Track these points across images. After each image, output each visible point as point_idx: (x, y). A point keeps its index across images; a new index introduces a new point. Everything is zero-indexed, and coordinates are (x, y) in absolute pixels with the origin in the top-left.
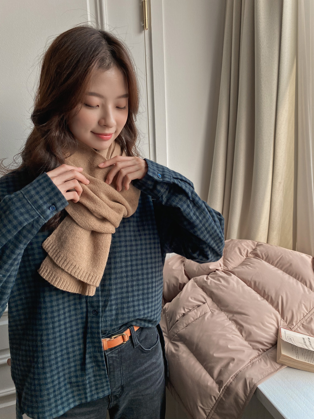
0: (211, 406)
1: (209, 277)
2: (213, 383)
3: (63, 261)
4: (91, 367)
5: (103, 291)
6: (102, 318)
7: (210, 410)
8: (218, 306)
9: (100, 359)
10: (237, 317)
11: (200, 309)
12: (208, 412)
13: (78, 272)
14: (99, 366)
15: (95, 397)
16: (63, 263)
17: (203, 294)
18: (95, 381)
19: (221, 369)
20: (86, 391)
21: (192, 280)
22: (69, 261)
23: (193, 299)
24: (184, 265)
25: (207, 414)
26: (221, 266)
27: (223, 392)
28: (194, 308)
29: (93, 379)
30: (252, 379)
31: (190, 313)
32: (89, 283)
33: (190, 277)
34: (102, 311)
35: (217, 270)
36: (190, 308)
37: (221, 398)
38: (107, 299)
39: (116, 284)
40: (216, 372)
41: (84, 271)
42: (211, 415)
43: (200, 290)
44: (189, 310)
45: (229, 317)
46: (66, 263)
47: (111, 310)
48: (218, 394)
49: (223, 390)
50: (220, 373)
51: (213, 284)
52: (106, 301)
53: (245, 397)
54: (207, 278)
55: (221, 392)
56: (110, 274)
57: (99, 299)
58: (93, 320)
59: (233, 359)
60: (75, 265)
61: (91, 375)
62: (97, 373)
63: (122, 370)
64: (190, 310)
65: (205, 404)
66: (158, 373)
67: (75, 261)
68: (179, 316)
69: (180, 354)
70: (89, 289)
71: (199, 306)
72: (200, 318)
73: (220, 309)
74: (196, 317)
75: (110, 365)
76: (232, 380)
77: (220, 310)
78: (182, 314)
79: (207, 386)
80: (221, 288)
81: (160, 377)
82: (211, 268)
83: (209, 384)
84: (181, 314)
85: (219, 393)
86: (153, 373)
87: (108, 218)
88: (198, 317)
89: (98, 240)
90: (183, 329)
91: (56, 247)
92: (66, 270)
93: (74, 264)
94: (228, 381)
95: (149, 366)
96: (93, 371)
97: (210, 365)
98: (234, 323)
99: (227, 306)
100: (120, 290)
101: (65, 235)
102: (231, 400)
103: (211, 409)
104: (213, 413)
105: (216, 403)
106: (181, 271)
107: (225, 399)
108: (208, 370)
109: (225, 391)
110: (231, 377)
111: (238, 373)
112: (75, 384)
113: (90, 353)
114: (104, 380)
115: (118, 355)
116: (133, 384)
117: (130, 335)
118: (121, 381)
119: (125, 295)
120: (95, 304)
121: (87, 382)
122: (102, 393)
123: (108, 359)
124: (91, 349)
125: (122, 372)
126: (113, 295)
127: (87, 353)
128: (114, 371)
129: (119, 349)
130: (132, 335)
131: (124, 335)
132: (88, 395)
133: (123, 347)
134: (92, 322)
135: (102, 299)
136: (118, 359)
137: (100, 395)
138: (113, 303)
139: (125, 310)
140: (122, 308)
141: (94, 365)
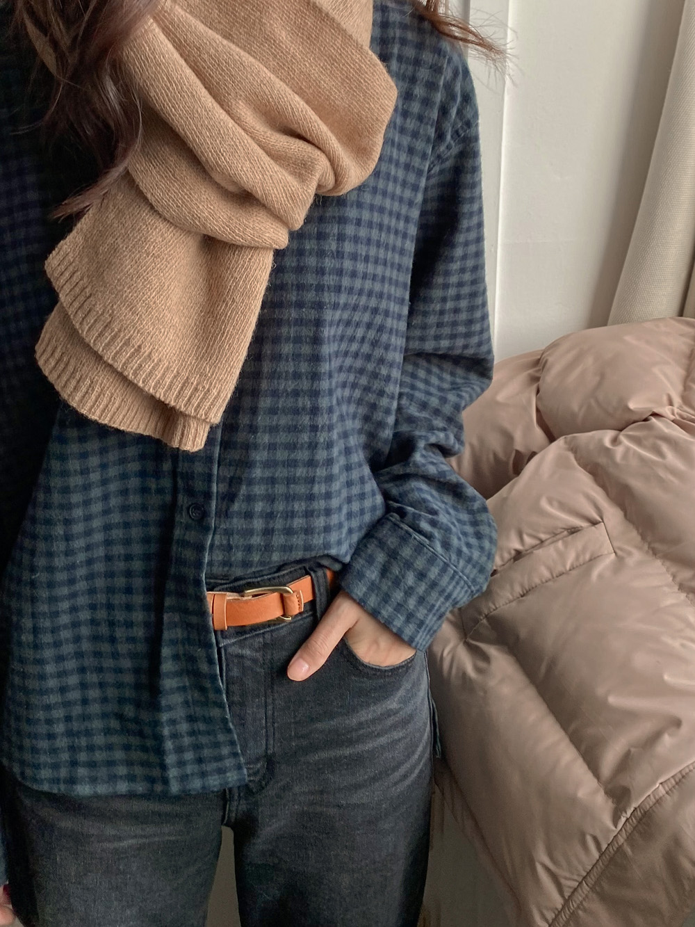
0: (580, 868)
1: (622, 438)
2: (596, 792)
3: (99, 327)
4: (178, 688)
5: (226, 445)
6: (217, 537)
7: (576, 881)
8: (643, 538)
9: (204, 667)
11: (579, 542)
12: (570, 887)
13: (148, 368)
14: (203, 690)
15: (196, 784)
16: (101, 335)
17: (592, 493)
18: (192, 734)
19: (629, 752)
20: (164, 760)
21: (560, 442)
22: (120, 331)
23: (555, 503)
24: (538, 392)
25: (567, 894)
26: (671, 403)
27: (629, 827)
28: (556, 535)
29: (184, 727)
31: (539, 552)
32: (183, 409)
33: (555, 432)
34: (218, 514)
35: (655, 415)
36: (543, 536)
37: (620, 847)
38: (237, 476)
39: (273, 430)
40: (610, 759)
41: (168, 368)
42: (581, 899)
43: (584, 479)
44: (538, 542)
45: (678, 579)
46: (108, 337)
47: (249, 515)
48: (609, 831)
49: (627, 819)
50: (626, 763)
51: (634, 463)
52: (234, 482)
54: (615, 441)
55: (620, 826)
56: (255, 393)
57: (211, 469)
58: (187, 537)
59: (677, 723)
60: (140, 347)
61: (180, 713)
62: (199, 711)
63: (270, 707)
64: (542, 542)
65: (560, 859)
66: (401, 746)
67: (139, 331)
68: (502, 558)
69: (492, 683)
70: (184, 426)
71: (573, 531)
72: (574, 573)
73: (649, 548)
74: (560, 568)
76: (662, 791)
77: (651, 552)
78: (513, 553)
79: (573, 801)
80: (660, 477)
81: (408, 757)
82: (632, 406)
83: (581, 794)
84: (510, 553)
85: (614, 828)
86: (383, 740)
87: (259, 193)
88: (568, 568)
89: (222, 269)
90: (511, 602)
91: (82, 279)
92: (108, 356)
93: (136, 342)
94: (649, 793)
95: (373, 721)
96: (186, 703)
97: (591, 731)
99: (676, 541)
100: (286, 453)
101: (111, 240)
102: (653, 856)
103: (580, 879)
104: (586, 892)
105: (600, 863)
106: (525, 409)
107: (633, 852)
108: (583, 748)
109: (637, 826)
110: (661, 780)
111: (687, 770)
112: (132, 726)
113: (174, 642)
114: (221, 737)
115: (261, 653)
116: (308, 763)
117: (311, 598)
118: (267, 740)
119: (300, 472)
120: (199, 485)
121: (166, 731)
122: (217, 777)
123: (226, 659)
124: (179, 631)
125: (270, 713)
126: (258, 464)
127: (163, 644)
128: (242, 704)
129: (268, 636)
130: (318, 599)
131: (288, 592)
132: (173, 773)
133: (283, 632)
134: (184, 543)
135: (221, 473)
136: (261, 667)
137: (212, 781)
138: (258, 493)
139: (298, 522)
140: (287, 515)
141: (187, 684)
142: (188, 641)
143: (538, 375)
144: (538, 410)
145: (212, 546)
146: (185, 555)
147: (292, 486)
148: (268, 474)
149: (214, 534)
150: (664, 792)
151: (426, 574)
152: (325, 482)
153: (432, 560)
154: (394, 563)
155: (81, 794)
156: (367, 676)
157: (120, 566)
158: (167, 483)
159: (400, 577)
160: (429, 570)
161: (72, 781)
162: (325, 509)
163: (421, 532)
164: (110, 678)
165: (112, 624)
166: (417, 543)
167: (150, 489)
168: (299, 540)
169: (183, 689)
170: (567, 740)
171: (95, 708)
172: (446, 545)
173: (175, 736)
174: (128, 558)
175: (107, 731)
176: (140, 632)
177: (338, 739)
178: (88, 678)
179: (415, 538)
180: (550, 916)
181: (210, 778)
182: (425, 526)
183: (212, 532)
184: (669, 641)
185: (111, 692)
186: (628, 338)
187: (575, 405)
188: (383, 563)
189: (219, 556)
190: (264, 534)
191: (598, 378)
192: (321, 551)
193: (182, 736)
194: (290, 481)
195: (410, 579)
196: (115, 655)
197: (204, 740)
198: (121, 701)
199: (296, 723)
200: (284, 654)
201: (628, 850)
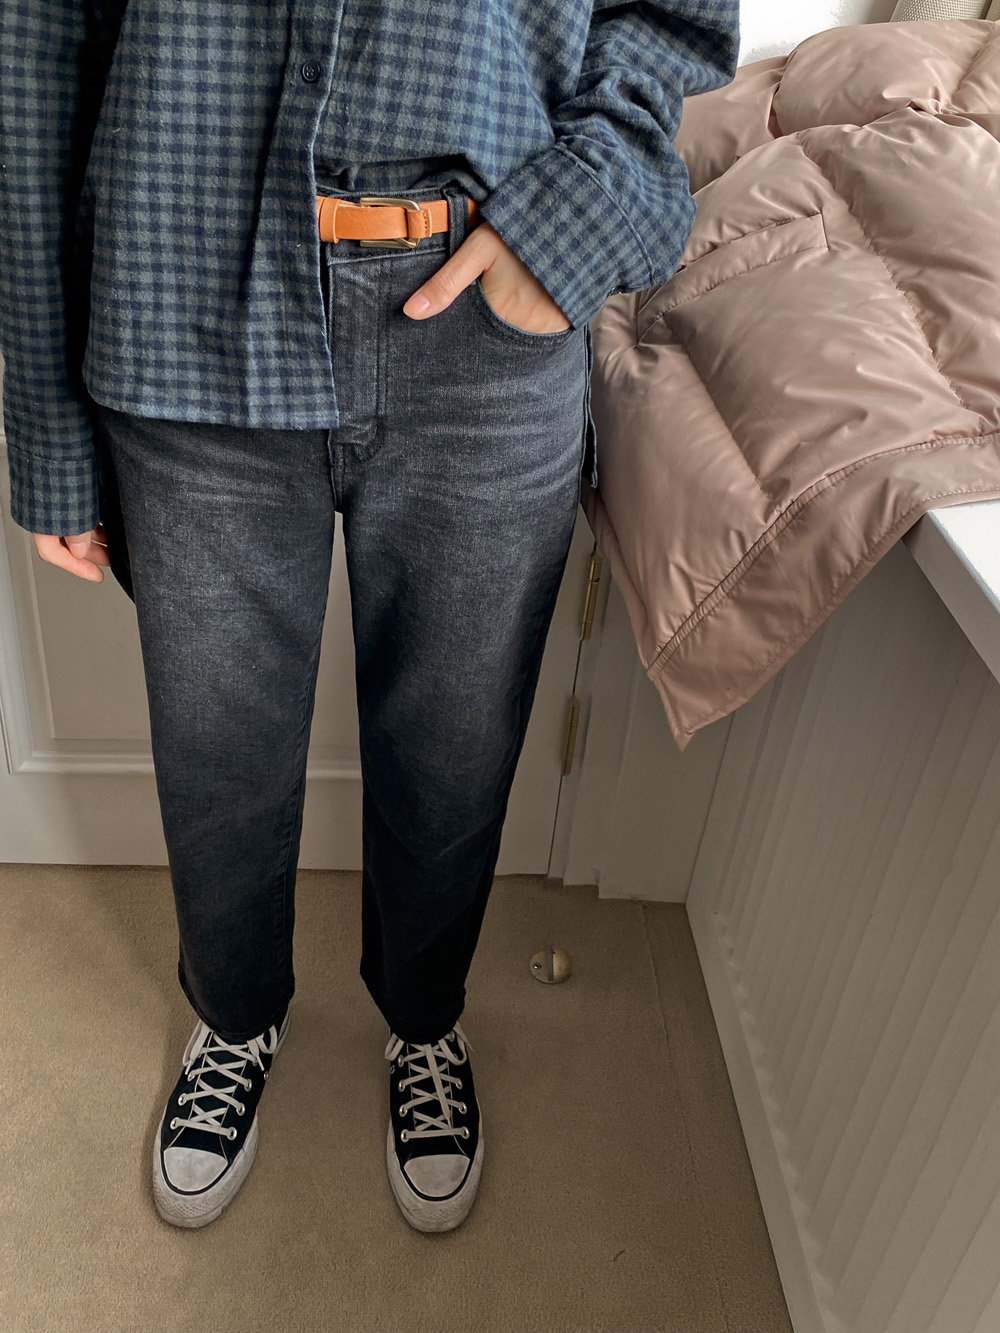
0: (718, 570)
1: (866, 127)
2: (750, 488)
4: (270, 294)
6: (332, 103)
7: (712, 585)
8: (867, 233)
9: (303, 268)
10: (937, 281)
11: (788, 233)
12: (702, 592)
14: (298, 298)
15: (279, 419)
17: (815, 183)
18: (281, 354)
19: (799, 445)
20: (245, 383)
21: (788, 137)
23: (768, 192)
24: (777, 90)
25: (698, 600)
26: (937, 96)
27: (781, 524)
28: (762, 226)
29: (272, 345)
30: (916, 485)
31: (738, 245)
33: (783, 129)
34: (337, 75)
35: (915, 106)
36: (746, 228)
37: (767, 546)
38: (364, 28)
42: (713, 605)
43: (809, 169)
44: (738, 234)
45: (899, 277)
47: (372, 81)
48: (757, 526)
49: (781, 514)
50: (792, 457)
52: (361, 35)
53: (862, 548)
55: (771, 522)
57: (334, 15)
58: (296, 103)
59: (862, 415)
61: (269, 327)
62: (292, 326)
63: (384, 354)
64: (743, 233)
65: (698, 560)
66: (538, 445)
68: (694, 251)
69: (655, 381)
71: (783, 221)
72: (774, 263)
73: (871, 243)
74: (759, 260)
75: (338, 309)
76: (827, 483)
77: (871, 248)
78: (708, 246)
79: (723, 496)
80: (902, 163)
81: (546, 460)
82: (887, 95)
83: (733, 489)
84: (704, 246)
85: (764, 523)
86: (517, 431)
88: (769, 260)
90: (694, 297)
94: (812, 484)
95: (506, 400)
96: (278, 315)
97: (758, 425)
98: (915, 299)
99: (906, 233)
102: (804, 551)
103: (716, 583)
104: (720, 598)
105: (742, 565)
106: (758, 110)
107: (781, 549)
108: (746, 444)
109: (791, 522)
110: (830, 471)
111: (862, 463)
112: (212, 341)
113: (270, 236)
114: (314, 364)
115: (377, 284)
116: (426, 435)
117: (445, 229)
118: (378, 396)
119: (442, 34)
120: (317, 36)
121: (251, 347)
122: (304, 413)
123: (334, 282)
124: (277, 221)
125: (383, 362)
126: (390, 14)
127: (258, 235)
128: (350, 342)
129: (387, 264)
130: (453, 231)
131: (414, 208)
132: (253, 400)
133: (407, 263)
134: (293, 110)
135: (346, 24)
136: (375, 301)
137: (297, 419)
138: (386, 53)
139: (432, 102)
140: (419, 89)
141: (282, 290)
142: (289, 235)
143: (780, 74)
144: (773, 112)
145: (325, 113)
146: (293, 124)
147: (430, 51)
148: (401, 29)
149: (329, 99)
150: (829, 484)
151: (585, 211)
152: (473, 56)
153: (597, 193)
154: (549, 193)
155: (144, 414)
156: (501, 336)
157: (214, 141)
158: (279, 35)
159: (553, 209)
160: (590, 206)
161: (136, 399)
162: (468, 92)
163: (588, 161)
164: (191, 280)
165: (199, 212)
166: (580, 172)
167: (259, 43)
168: (429, 125)
169: (275, 296)
170: (730, 437)
171: (169, 317)
172: (618, 185)
173: (261, 354)
174: (225, 132)
175: (181, 347)
176: (233, 224)
177: (462, 413)
178: (165, 278)
179: (579, 166)
180: (677, 623)
181: (296, 413)
182: (594, 154)
183: (327, 97)
184: (872, 334)
185: (190, 299)
186: (900, 30)
187: (818, 101)
188: (535, 192)
189: (331, 130)
190: (387, 110)
191: (852, 69)
192: (456, 146)
193: (269, 356)
194: (428, 44)
195: (565, 213)
196: (201, 252)
197: (293, 364)
198: (201, 310)
199: (413, 381)
200: (405, 290)
201: (776, 547)
